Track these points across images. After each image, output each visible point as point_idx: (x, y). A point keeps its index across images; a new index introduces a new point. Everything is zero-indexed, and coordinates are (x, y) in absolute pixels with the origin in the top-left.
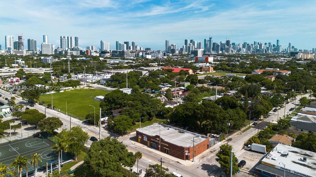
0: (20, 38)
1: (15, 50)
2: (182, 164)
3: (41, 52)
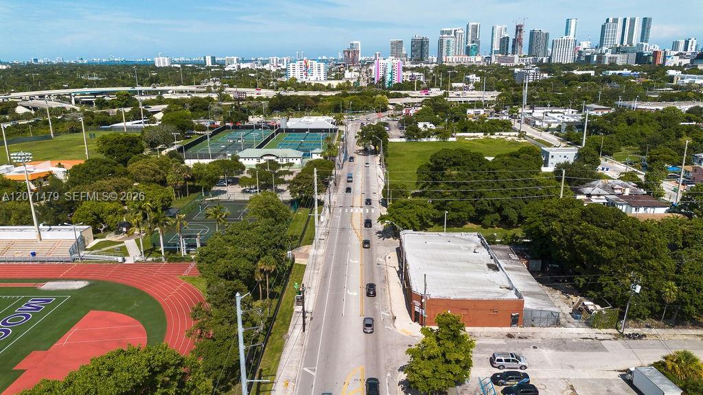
0: (519, 29)
1: (500, 55)
2: (396, 325)
3: (550, 59)
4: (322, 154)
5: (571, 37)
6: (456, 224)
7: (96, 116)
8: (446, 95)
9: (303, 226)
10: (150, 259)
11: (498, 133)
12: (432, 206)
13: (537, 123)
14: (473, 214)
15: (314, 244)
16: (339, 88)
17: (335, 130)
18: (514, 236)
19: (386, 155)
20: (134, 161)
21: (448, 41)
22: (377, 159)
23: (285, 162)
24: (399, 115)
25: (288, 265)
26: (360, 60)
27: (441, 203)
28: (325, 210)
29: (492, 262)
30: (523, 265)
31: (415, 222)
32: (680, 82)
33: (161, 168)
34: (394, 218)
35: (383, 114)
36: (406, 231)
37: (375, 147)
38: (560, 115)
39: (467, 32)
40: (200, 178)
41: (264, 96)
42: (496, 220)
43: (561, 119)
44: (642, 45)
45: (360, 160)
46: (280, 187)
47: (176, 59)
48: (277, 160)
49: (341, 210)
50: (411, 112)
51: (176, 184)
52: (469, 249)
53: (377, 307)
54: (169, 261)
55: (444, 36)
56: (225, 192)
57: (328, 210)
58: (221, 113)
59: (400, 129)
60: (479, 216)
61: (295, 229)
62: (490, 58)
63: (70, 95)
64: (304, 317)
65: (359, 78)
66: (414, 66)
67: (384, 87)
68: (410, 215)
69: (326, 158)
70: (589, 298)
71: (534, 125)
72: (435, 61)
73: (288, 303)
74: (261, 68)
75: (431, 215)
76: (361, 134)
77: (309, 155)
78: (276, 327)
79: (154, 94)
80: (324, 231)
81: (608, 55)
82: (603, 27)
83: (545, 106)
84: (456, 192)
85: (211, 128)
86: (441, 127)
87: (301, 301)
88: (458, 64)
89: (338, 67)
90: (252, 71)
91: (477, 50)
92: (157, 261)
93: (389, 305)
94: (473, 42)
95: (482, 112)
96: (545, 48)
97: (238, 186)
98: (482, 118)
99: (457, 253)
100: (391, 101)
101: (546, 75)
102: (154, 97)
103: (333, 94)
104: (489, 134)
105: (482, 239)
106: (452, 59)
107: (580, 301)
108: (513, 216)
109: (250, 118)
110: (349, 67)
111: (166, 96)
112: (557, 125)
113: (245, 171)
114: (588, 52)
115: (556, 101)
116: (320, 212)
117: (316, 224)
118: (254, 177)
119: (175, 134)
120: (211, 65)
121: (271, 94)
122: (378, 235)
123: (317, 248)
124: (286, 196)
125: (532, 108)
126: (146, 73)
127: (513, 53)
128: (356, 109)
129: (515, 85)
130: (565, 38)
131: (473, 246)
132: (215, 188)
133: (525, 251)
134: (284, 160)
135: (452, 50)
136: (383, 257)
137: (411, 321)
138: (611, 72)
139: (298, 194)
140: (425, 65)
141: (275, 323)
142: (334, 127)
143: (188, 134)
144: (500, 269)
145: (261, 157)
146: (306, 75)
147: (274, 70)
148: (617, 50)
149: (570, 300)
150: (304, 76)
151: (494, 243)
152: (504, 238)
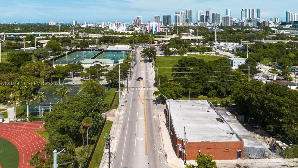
0: (208, 12)
1: (201, 22)
2: (167, 160)
3: (222, 24)
4: (124, 61)
5: (229, 16)
6: (194, 96)
7: (12, 45)
8: (180, 37)
9: (113, 98)
10: (19, 120)
11: (206, 53)
12: (181, 86)
13: (223, 48)
14: (202, 90)
15: (118, 108)
16: (132, 34)
17: (130, 51)
18: (226, 102)
19: (156, 62)
20: (24, 65)
21: (179, 17)
22: (151, 64)
23: (105, 65)
24: (160, 45)
25: (102, 121)
26: (141, 24)
27: (186, 84)
28: (125, 89)
29: (219, 117)
30: (235, 119)
31: (173, 95)
32: (278, 33)
33: (38, 68)
34: (162, 93)
35: (153, 45)
36: (169, 100)
37: (150, 58)
38: (232, 45)
39: (187, 13)
40: (59, 73)
41: (97, 37)
42: (215, 93)
43: (233, 47)
44: (258, 19)
45: (143, 64)
46: (101, 78)
47: (59, 23)
48: (100, 64)
49: (133, 90)
50: (165, 44)
51: (45, 76)
52: (205, 109)
53: (155, 148)
54: (31, 121)
55: (177, 14)
56: (71, 81)
57: (126, 89)
58: (76, 44)
59: (161, 51)
60: (205, 91)
61: (108, 100)
62: (197, 24)
63: (3, 36)
64: (110, 157)
65: (141, 31)
66: (165, 26)
67: (152, 34)
68: (170, 91)
69: (126, 63)
70: (278, 138)
71: (222, 50)
72: (174, 24)
73: (100, 147)
74: (97, 26)
75: (181, 91)
76: (143, 52)
77: (117, 62)
78: (91, 165)
79: (45, 36)
80: (124, 101)
81: (245, 23)
82: (241, 12)
83: (225, 41)
84: (193, 79)
85: (69, 50)
86: (180, 50)
87: (108, 146)
88: (183, 26)
89: (132, 26)
90: (93, 27)
91: (191, 20)
92: (24, 121)
93: (163, 146)
94: (189, 17)
95: (197, 44)
96: (219, 20)
97: (79, 77)
98: (198, 46)
99: (199, 112)
100: (156, 39)
101: (222, 30)
102: (44, 37)
103: (130, 36)
104: (202, 53)
105: (210, 104)
106: (181, 24)
107: (273, 140)
108: (224, 91)
109: (90, 46)
110: (137, 26)
111: (50, 37)
112: (232, 49)
113: (84, 70)
114: (237, 22)
115: (229, 39)
116: (122, 90)
117: (120, 97)
118: (88, 72)
119: (50, 52)
120: (74, 25)
121: (100, 36)
122: (154, 102)
123: (119, 111)
124: (105, 82)
125: (219, 42)
126: (44, 28)
127: (206, 22)
128: (140, 43)
129: (210, 33)
130: (226, 16)
131: (206, 108)
132: (66, 79)
133: (234, 110)
134: (105, 64)
135: (180, 20)
136: (157, 115)
137: (177, 158)
138: (248, 29)
139: (110, 81)
140: (170, 26)
141: (91, 162)
142: (130, 50)
143: (58, 53)
144: (224, 121)
145: (93, 63)
146: (118, 28)
147: (103, 27)
148: (249, 21)
149: (266, 140)
150: (117, 29)
151: (216, 106)
152: (222, 103)
